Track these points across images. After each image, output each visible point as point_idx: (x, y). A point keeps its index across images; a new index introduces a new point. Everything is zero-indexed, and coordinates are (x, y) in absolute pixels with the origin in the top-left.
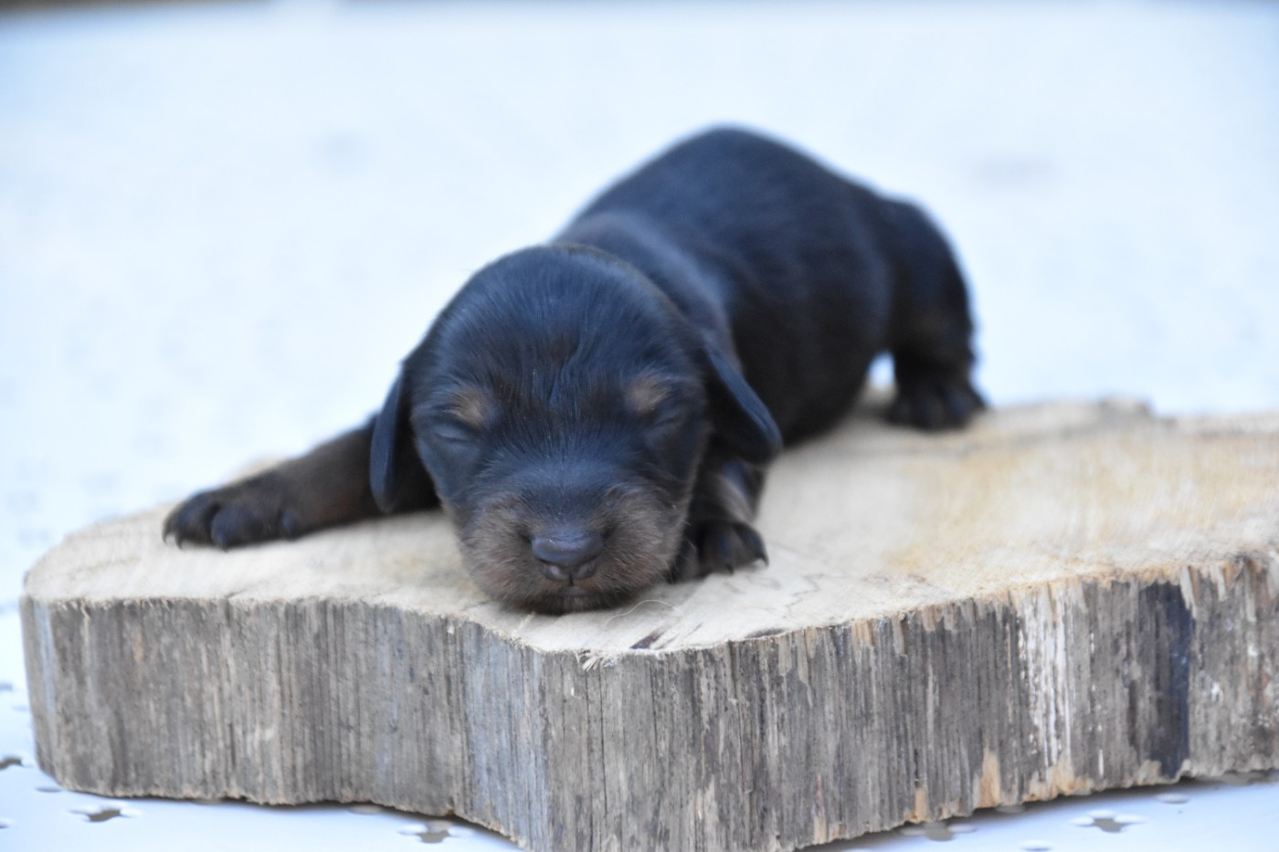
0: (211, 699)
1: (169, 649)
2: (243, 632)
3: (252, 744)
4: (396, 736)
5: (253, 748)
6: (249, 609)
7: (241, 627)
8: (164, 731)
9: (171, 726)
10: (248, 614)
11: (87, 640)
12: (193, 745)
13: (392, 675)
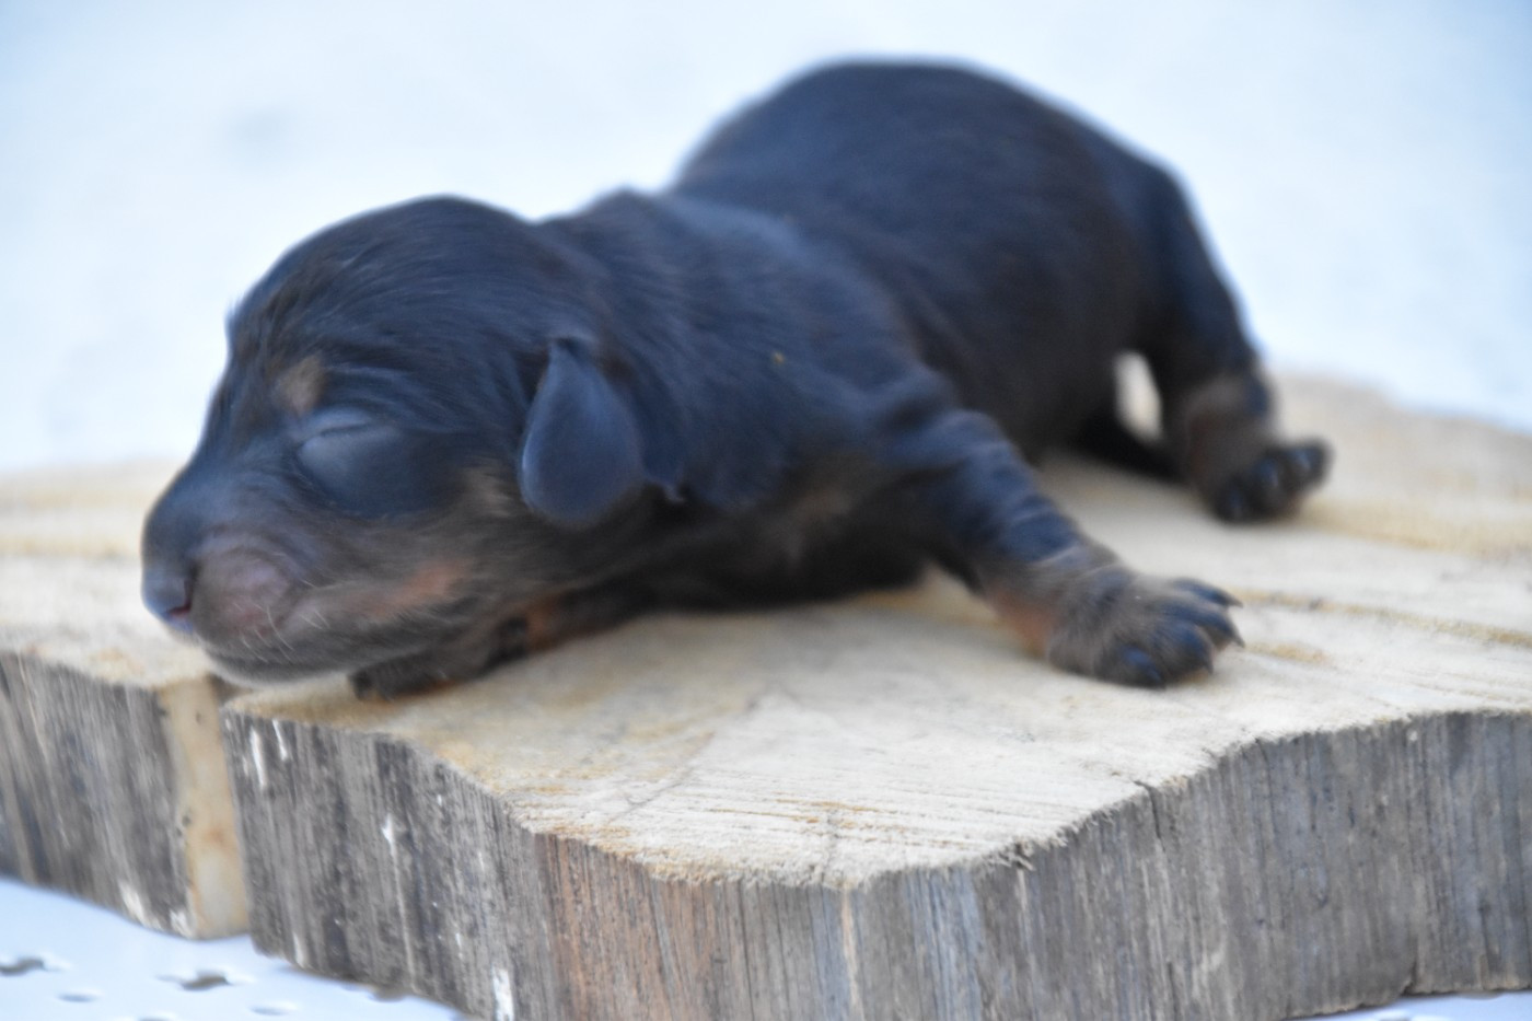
0: (1155, 933)
1: (1110, 880)
2: (1177, 826)
3: (1200, 981)
4: (1328, 910)
5: (1201, 987)
6: (1181, 791)
7: (1173, 821)
8: (1115, 1002)
9: (1121, 991)
10: (1180, 798)
11: (1024, 902)
12: (1143, 1008)
13: (1313, 827)
